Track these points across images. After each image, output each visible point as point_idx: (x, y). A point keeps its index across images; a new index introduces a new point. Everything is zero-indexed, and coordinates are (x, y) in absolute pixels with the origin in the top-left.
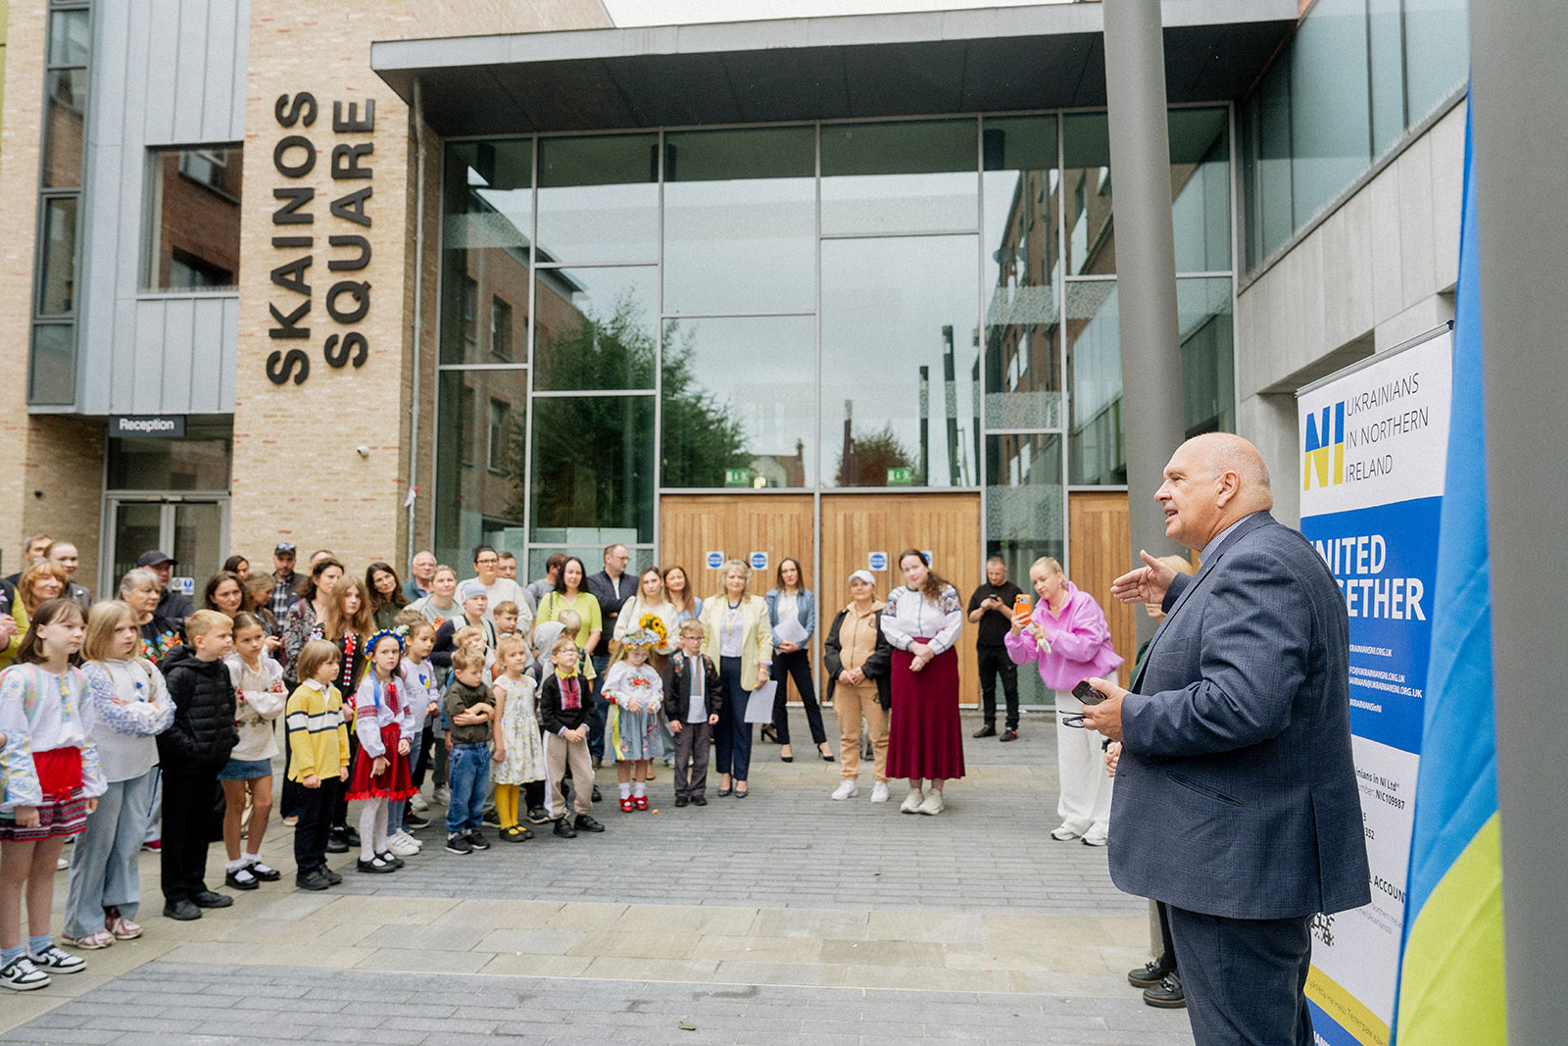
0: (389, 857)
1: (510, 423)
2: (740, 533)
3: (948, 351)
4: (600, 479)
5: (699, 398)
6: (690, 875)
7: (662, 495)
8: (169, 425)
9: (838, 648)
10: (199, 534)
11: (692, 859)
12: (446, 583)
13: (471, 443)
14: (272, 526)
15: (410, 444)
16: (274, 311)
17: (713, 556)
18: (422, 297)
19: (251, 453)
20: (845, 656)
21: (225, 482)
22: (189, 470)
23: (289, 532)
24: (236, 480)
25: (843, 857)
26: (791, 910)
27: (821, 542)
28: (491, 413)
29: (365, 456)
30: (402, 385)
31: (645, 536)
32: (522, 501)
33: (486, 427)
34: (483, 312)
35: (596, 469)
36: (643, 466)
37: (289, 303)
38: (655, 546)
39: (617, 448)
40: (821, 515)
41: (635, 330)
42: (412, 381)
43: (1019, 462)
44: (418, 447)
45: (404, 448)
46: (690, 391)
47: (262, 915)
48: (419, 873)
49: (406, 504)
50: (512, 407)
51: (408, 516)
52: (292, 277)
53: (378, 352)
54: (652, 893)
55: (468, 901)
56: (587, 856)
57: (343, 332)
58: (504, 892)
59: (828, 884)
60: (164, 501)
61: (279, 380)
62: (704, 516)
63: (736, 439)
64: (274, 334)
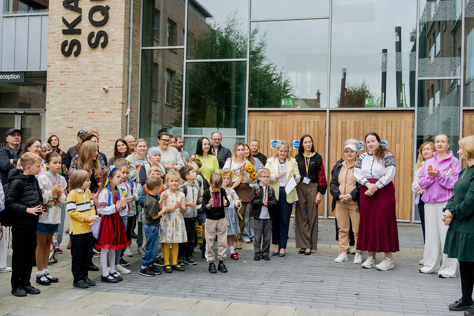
0: (116, 275)
1: (175, 80)
2: (288, 130)
3: (398, 40)
4: (219, 108)
5: (268, 67)
6: (262, 291)
7: (249, 111)
8: (17, 77)
9: (338, 185)
10: (32, 131)
11: (262, 284)
12: (143, 148)
13: (157, 91)
14: (64, 124)
15: (128, 85)
16: (64, 21)
17: (273, 142)
18: (134, 13)
19: (55, 90)
20: (341, 188)
21: (43, 104)
22: (28, 101)
23: (72, 128)
24: (48, 103)
25: (339, 287)
26: (313, 310)
27: (330, 135)
28: (166, 76)
29: (107, 91)
30: (124, 56)
31: (241, 131)
32: (181, 118)
33: (164, 83)
34: (163, 26)
35: (217, 101)
36: (239, 101)
37: (71, 17)
38: (245, 136)
39: (227, 92)
40: (330, 122)
41: (237, 33)
42: (129, 55)
43: (434, 101)
44: (132, 87)
45: (125, 87)
46: (264, 63)
47: (58, 298)
48: (130, 284)
49: (126, 115)
50: (177, 72)
51: (127, 120)
52: (73, 4)
53: (113, 40)
54: (242, 298)
55: (153, 297)
56: (210, 280)
57: (96, 30)
58: (170, 294)
59: (332, 299)
60: (16, 114)
61: (67, 54)
62: (270, 122)
63: (287, 88)
64: (65, 32)
